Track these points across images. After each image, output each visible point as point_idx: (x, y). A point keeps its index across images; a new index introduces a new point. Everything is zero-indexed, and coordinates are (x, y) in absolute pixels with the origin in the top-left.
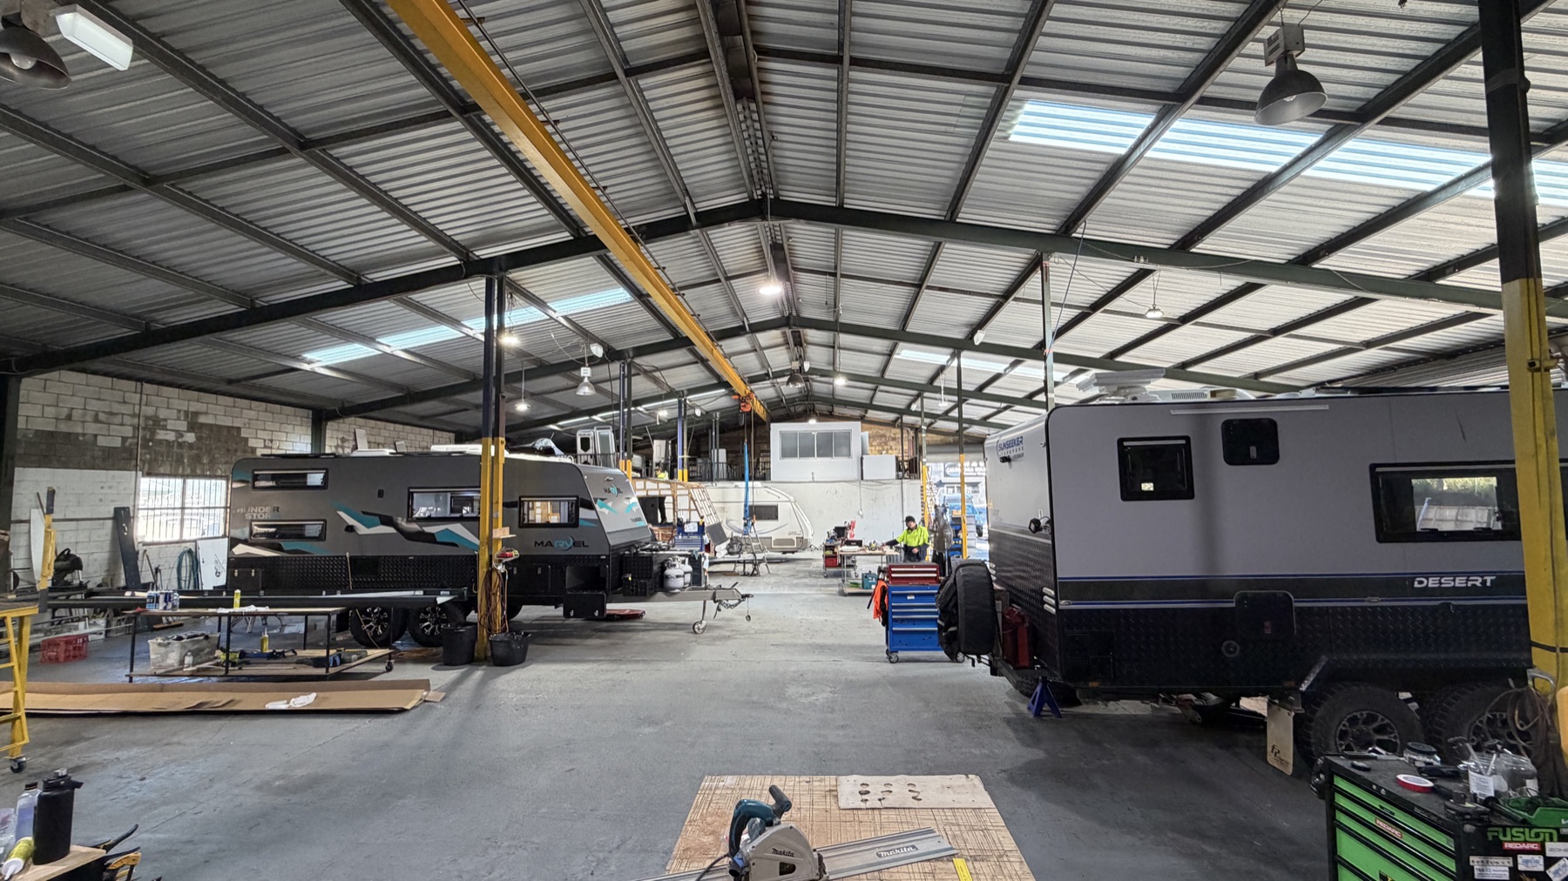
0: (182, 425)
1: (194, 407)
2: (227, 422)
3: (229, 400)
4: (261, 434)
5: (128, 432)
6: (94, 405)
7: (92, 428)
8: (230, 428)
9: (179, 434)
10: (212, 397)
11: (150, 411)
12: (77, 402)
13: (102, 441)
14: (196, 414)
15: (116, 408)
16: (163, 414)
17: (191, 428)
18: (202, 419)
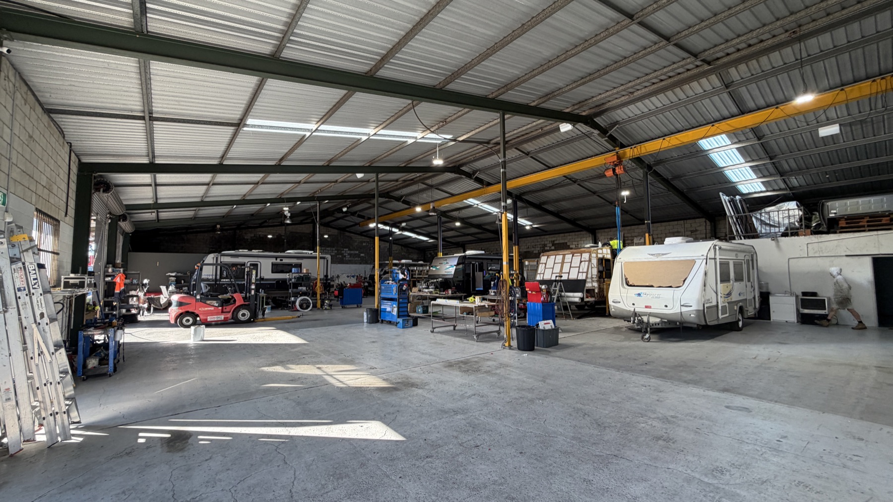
0: (551, 245)
1: (553, 239)
2: (563, 241)
3: (563, 235)
4: (574, 243)
5: (539, 249)
6: (532, 244)
7: (532, 249)
8: (563, 243)
9: (550, 247)
10: (557, 235)
11: (543, 243)
12: (529, 244)
13: (534, 252)
14: (554, 241)
15: (536, 244)
16: (546, 243)
17: (553, 245)
18: (556, 242)
